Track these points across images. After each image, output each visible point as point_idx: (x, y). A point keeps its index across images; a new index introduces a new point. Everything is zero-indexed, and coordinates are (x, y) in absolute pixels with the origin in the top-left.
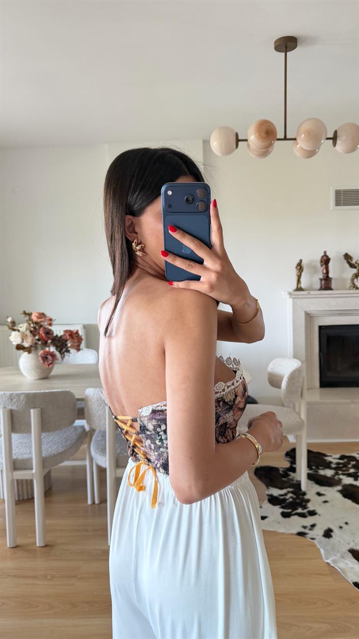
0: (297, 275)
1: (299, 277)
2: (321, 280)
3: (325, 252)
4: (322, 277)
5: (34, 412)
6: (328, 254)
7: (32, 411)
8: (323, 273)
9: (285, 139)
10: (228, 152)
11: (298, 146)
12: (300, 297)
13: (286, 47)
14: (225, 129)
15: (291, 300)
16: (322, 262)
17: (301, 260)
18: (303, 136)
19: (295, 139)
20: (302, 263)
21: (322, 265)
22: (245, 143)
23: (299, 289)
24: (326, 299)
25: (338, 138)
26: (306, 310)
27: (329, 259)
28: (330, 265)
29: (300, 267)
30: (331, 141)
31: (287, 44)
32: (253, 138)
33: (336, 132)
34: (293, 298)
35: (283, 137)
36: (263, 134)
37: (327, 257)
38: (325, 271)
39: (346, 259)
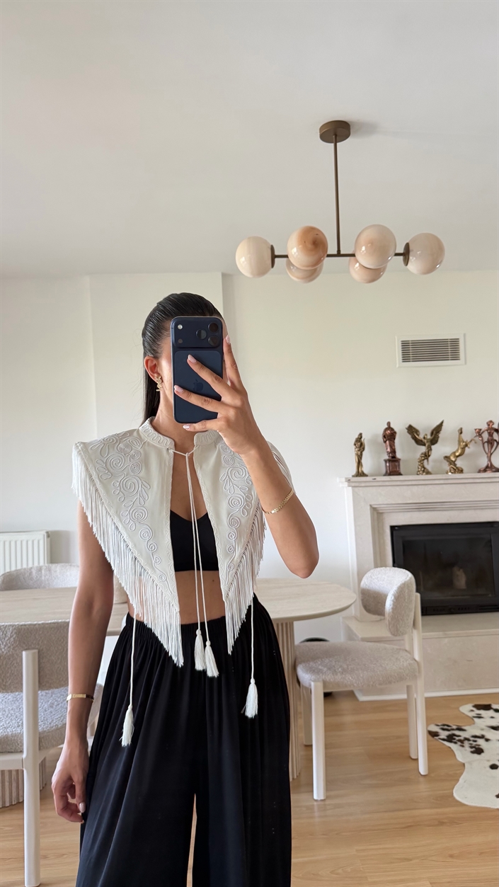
0: (357, 454)
1: (360, 457)
2: (386, 461)
3: (389, 423)
4: (387, 457)
6: (392, 426)
8: (388, 453)
9: (339, 254)
10: (261, 271)
11: (358, 264)
12: (363, 485)
13: (336, 136)
14: (257, 242)
15: (350, 488)
16: (384, 437)
17: (361, 434)
18: (364, 248)
19: (353, 255)
20: (362, 439)
21: (385, 442)
22: (285, 259)
23: (360, 474)
24: (397, 488)
25: (411, 253)
26: (372, 503)
27: (395, 433)
28: (397, 441)
29: (360, 444)
30: (402, 257)
31: (337, 131)
32: (295, 251)
33: (407, 247)
34: (353, 487)
35: (335, 253)
36: (310, 246)
37: (392, 429)
38: (389, 450)
39: (410, 434)
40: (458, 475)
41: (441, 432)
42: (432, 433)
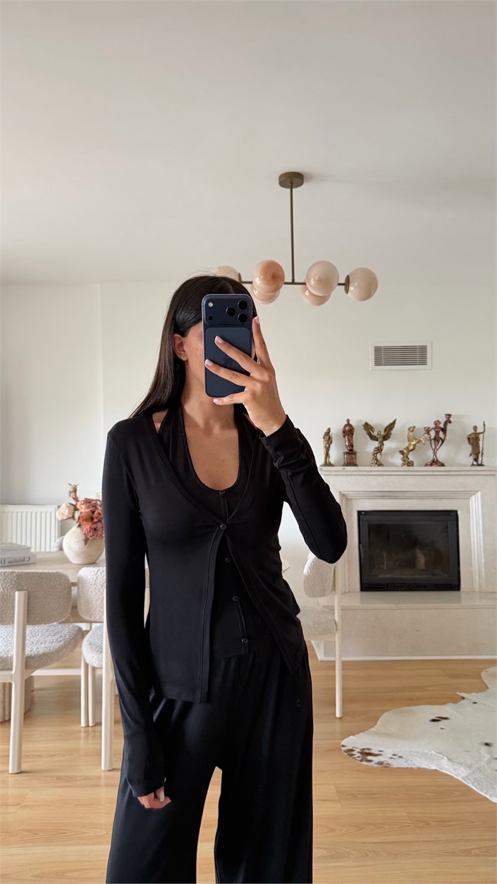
0: (325, 447)
1: (328, 450)
4: (345, 451)
5: (19, 596)
6: (351, 423)
7: (17, 593)
8: (347, 447)
9: (293, 283)
11: (307, 291)
13: (292, 183)
16: (344, 432)
17: (329, 429)
18: (313, 280)
19: (304, 284)
20: (330, 434)
21: (344, 437)
23: (327, 464)
25: (350, 284)
26: (341, 490)
27: (353, 429)
29: (328, 437)
30: (343, 287)
33: (348, 278)
37: (351, 426)
38: (348, 444)
39: (366, 430)
40: (411, 468)
41: (394, 429)
42: (385, 430)
